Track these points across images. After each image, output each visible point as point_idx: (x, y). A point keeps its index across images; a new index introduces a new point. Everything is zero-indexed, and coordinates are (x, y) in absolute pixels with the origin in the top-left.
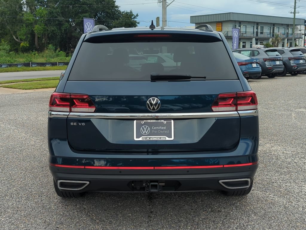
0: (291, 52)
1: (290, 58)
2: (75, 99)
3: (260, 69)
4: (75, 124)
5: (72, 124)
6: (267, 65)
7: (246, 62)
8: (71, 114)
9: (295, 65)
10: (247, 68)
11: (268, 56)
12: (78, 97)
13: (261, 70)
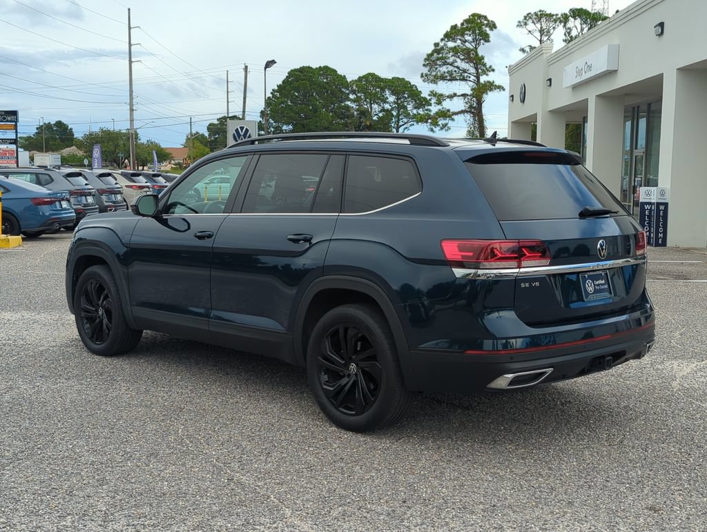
0: (101, 178)
1: (100, 189)
2: (524, 247)
3: (72, 212)
4: (527, 285)
5: (523, 285)
6: (75, 205)
7: (51, 198)
8: (522, 270)
9: (111, 204)
10: (54, 210)
11: (74, 185)
12: (528, 244)
13: (74, 214)
